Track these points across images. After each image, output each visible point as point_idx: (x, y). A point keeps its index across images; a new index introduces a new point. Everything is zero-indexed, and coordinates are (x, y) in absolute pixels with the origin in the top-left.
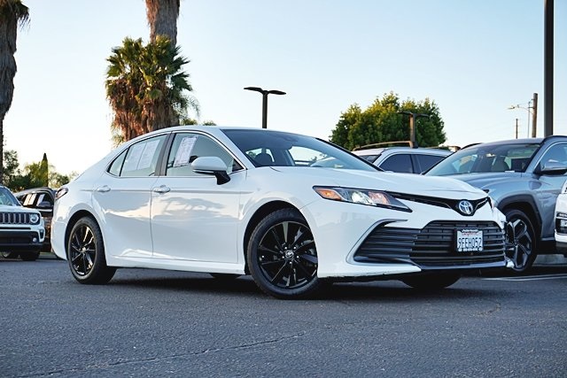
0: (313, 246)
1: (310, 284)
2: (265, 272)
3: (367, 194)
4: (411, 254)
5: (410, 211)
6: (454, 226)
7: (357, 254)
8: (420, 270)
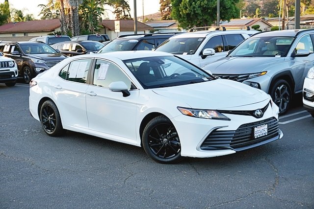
0: (177, 136)
1: (177, 156)
2: (152, 149)
3: (207, 112)
4: (231, 144)
5: (229, 120)
6: (253, 126)
7: (202, 146)
8: (235, 152)
